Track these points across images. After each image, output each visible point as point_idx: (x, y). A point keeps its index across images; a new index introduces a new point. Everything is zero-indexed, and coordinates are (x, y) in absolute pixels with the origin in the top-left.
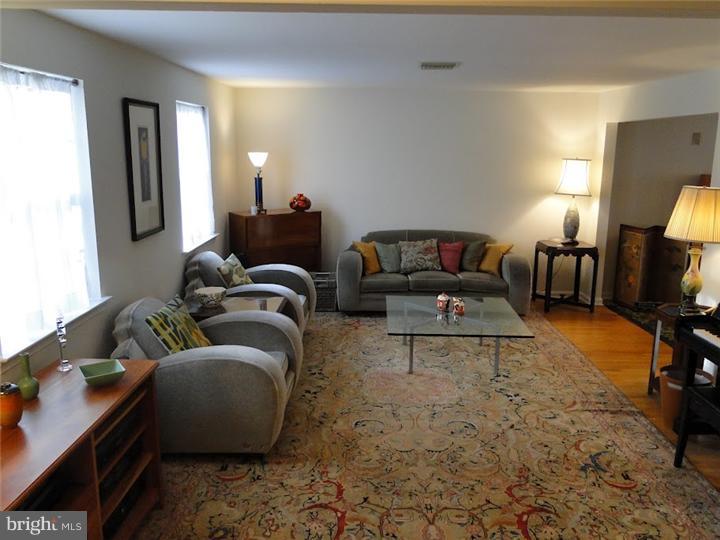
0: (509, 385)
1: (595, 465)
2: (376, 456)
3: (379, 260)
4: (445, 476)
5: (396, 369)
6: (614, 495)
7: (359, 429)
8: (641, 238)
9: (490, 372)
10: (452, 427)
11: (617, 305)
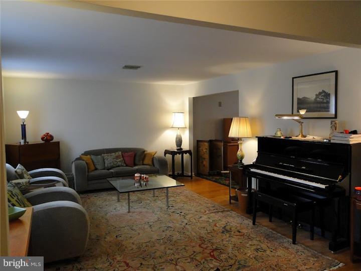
0: (176, 209)
1: (225, 230)
2: (134, 247)
3: (94, 164)
4: (171, 247)
5: (121, 212)
6: (239, 238)
7: (119, 239)
8: (207, 144)
9: (164, 206)
10: (162, 229)
11: (200, 175)
